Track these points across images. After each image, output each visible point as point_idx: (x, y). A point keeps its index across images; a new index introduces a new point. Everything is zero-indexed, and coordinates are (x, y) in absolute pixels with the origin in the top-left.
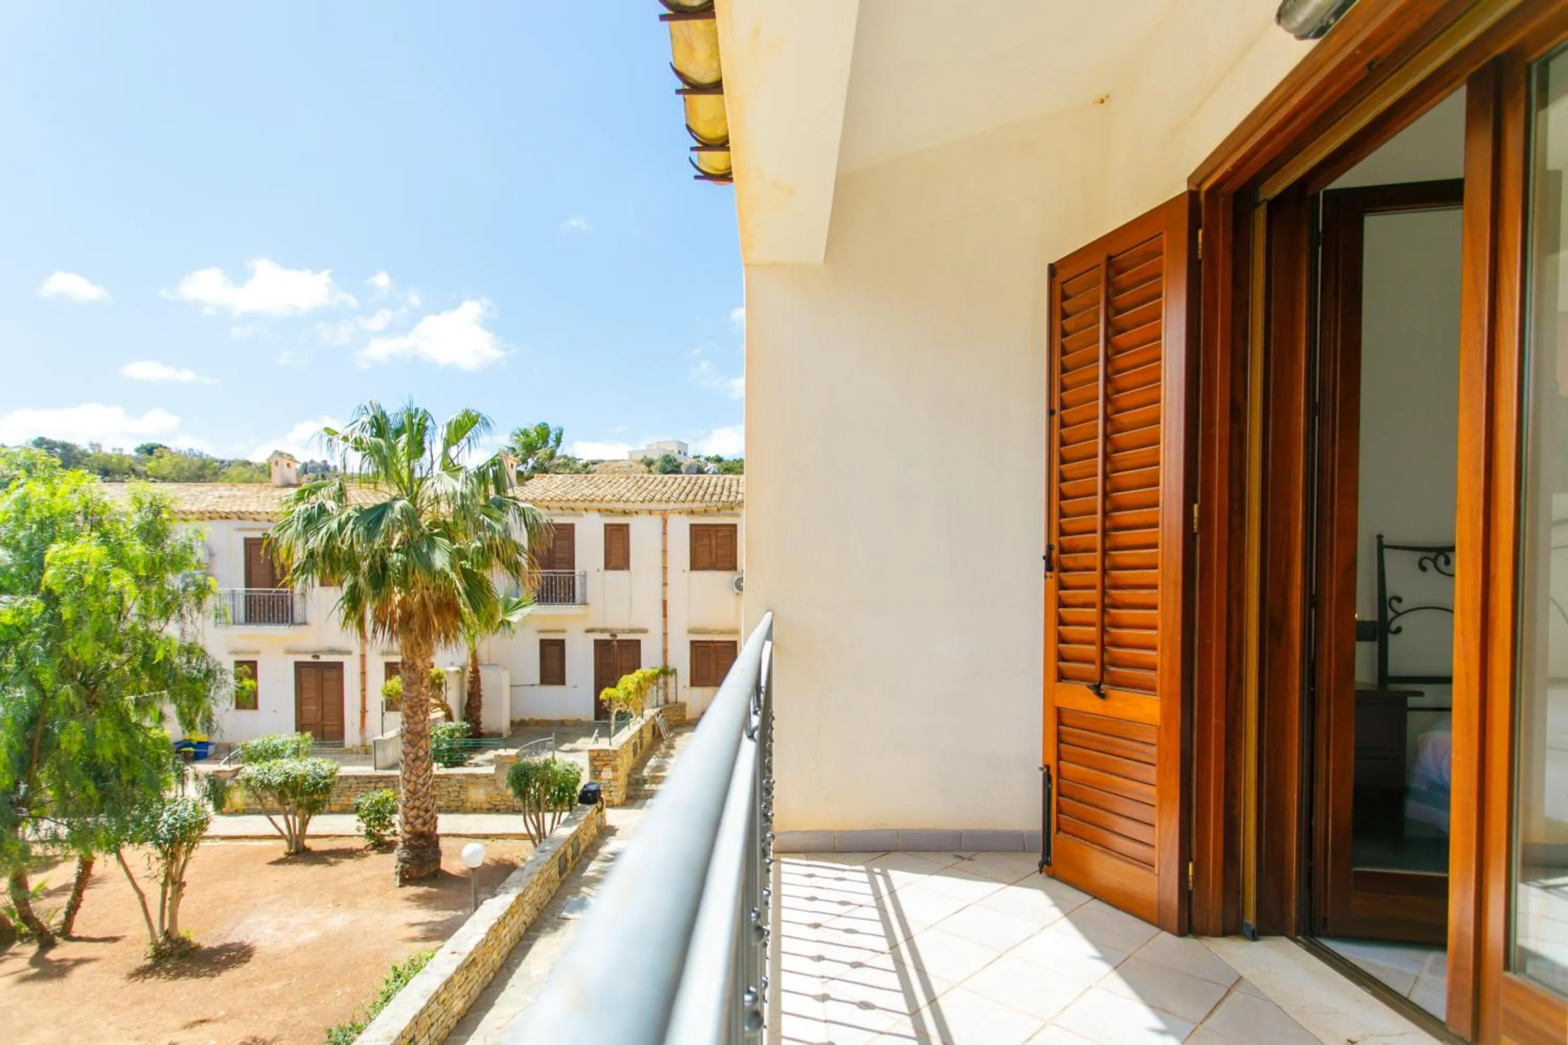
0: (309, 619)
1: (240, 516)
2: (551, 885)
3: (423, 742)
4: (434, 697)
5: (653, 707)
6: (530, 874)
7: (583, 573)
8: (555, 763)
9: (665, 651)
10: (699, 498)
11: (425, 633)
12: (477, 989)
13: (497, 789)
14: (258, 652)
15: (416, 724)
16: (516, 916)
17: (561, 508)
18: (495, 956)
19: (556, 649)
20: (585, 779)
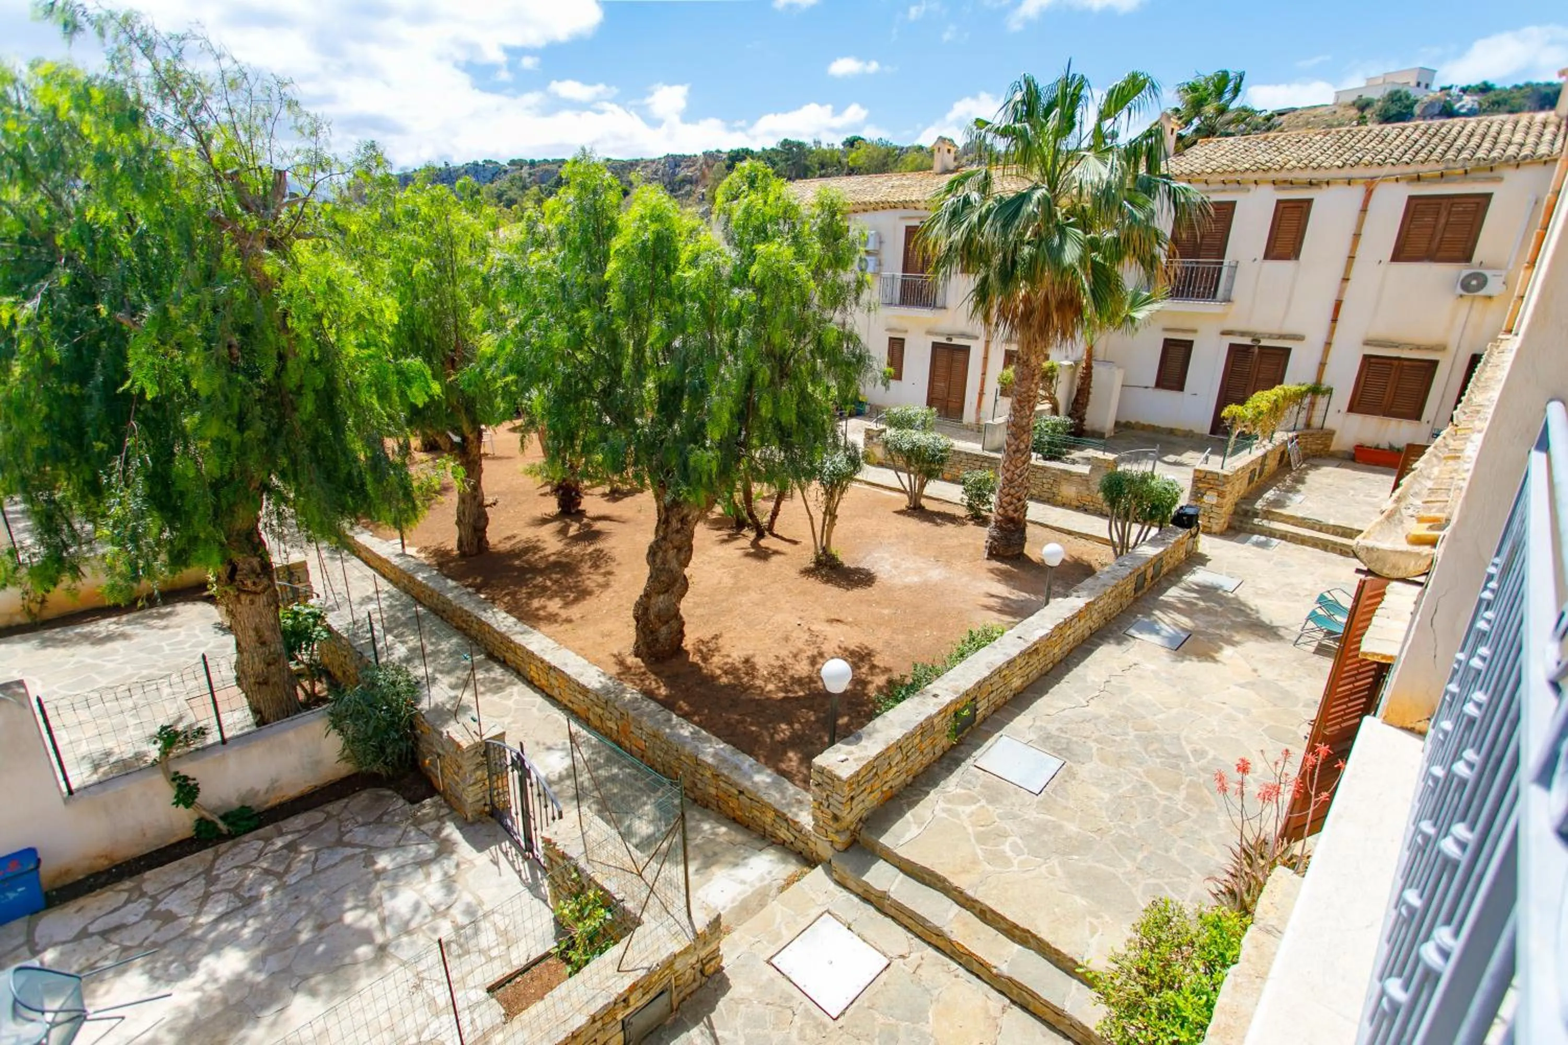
0: (947, 305)
1: (905, 205)
2: (1124, 600)
3: (1025, 436)
4: (1043, 389)
5: (1288, 431)
6: (1104, 585)
7: (1233, 264)
8: (1153, 477)
9: (1322, 365)
10: (1436, 155)
11: (1043, 330)
12: (1035, 674)
13: (1088, 489)
14: (906, 331)
15: (1022, 418)
16: (1083, 621)
17: (1223, 182)
18: (1056, 650)
19: (1179, 352)
20: (1183, 500)
